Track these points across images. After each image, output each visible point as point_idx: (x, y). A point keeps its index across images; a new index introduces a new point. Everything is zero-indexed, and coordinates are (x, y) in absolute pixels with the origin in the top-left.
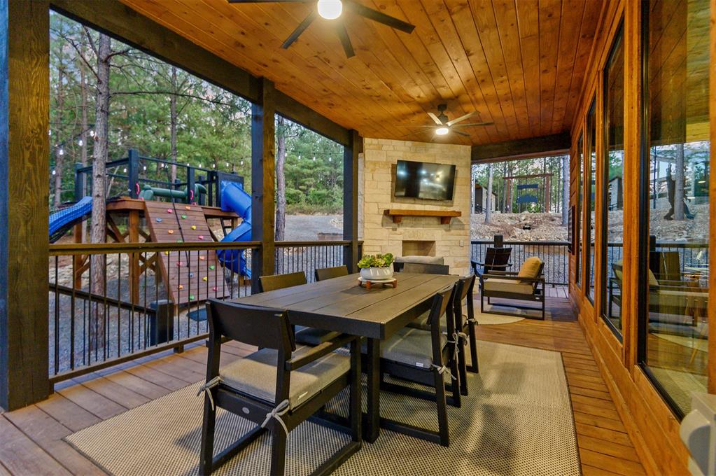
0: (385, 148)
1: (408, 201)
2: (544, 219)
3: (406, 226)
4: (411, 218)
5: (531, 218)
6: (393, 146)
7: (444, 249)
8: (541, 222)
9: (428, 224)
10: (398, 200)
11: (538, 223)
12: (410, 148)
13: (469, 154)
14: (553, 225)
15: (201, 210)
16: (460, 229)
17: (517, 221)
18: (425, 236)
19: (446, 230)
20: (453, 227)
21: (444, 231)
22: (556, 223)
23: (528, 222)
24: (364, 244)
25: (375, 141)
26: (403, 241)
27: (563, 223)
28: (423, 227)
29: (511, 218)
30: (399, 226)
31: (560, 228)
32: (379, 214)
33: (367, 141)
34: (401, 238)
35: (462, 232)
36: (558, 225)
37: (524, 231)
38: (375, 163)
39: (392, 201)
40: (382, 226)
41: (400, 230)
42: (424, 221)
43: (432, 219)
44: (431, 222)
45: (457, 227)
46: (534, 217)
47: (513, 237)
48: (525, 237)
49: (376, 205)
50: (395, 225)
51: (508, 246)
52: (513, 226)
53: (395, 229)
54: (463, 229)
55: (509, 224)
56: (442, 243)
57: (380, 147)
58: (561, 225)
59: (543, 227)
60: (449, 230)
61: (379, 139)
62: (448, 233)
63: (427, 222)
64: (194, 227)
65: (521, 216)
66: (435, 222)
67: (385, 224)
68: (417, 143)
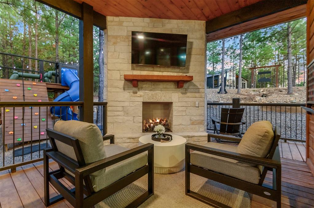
0: (125, 24)
1: (147, 69)
2: (275, 91)
3: (146, 90)
4: (150, 83)
5: (266, 90)
6: (133, 22)
7: (181, 109)
8: (273, 93)
9: (166, 88)
10: (138, 68)
11: (271, 93)
12: (148, 23)
13: (204, 28)
14: (281, 94)
15: (45, 85)
16: (195, 93)
17: (258, 93)
18: (163, 98)
19: (182, 93)
20: (189, 90)
21: (181, 95)
22: (284, 93)
23: (265, 93)
24: (108, 105)
25: (116, 19)
26: (143, 102)
27: (288, 92)
28: (161, 91)
29: (254, 91)
30: (139, 90)
31: (286, 95)
32: (121, 80)
33: (109, 18)
34: (141, 100)
35: (197, 95)
36: (285, 94)
37: (262, 98)
38: (116, 37)
39: (133, 69)
40: (124, 89)
41: (140, 93)
42: (162, 85)
43: (170, 84)
44: (168, 86)
45: (192, 90)
46: (268, 90)
47: (255, 101)
48: (263, 101)
49: (118, 72)
50: (135, 89)
51: (244, 107)
52: (255, 95)
53: (135, 93)
54: (199, 92)
55: (253, 94)
56: (179, 104)
57: (120, 24)
58: (287, 94)
59: (274, 95)
60: (186, 93)
61: (120, 17)
62: (184, 95)
63: (165, 86)
64: (36, 95)
65: (260, 90)
66: (172, 86)
67: (126, 88)
68: (154, 19)
